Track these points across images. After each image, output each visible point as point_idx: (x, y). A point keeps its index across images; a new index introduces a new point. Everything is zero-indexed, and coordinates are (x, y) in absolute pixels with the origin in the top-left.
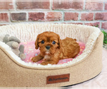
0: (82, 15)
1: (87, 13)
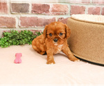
0: (89, 9)
1: (94, 7)
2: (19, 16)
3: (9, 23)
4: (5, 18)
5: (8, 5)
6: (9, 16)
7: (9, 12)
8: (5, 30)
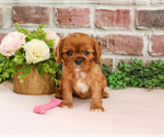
2: (150, 34)
3: (131, 47)
4: (125, 37)
5: (132, 14)
6: (133, 33)
7: (132, 26)
8: (123, 58)
